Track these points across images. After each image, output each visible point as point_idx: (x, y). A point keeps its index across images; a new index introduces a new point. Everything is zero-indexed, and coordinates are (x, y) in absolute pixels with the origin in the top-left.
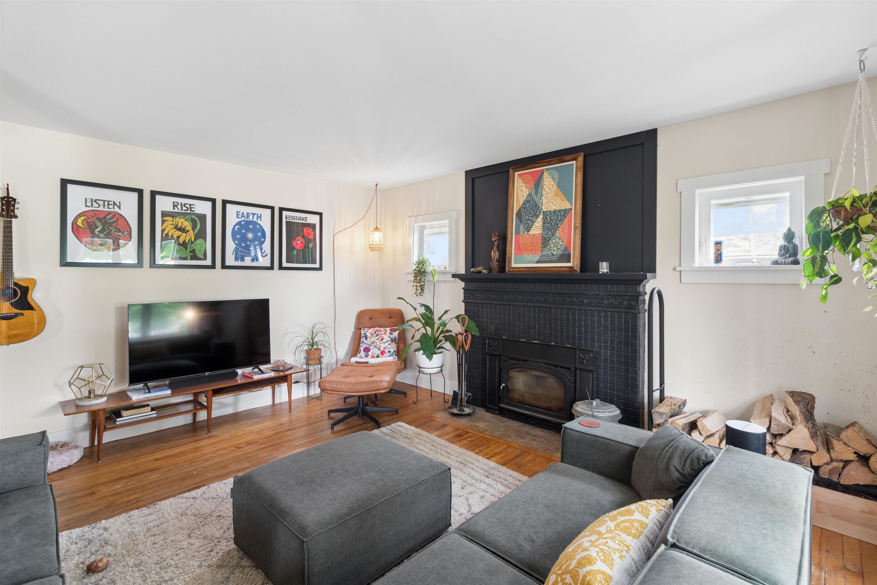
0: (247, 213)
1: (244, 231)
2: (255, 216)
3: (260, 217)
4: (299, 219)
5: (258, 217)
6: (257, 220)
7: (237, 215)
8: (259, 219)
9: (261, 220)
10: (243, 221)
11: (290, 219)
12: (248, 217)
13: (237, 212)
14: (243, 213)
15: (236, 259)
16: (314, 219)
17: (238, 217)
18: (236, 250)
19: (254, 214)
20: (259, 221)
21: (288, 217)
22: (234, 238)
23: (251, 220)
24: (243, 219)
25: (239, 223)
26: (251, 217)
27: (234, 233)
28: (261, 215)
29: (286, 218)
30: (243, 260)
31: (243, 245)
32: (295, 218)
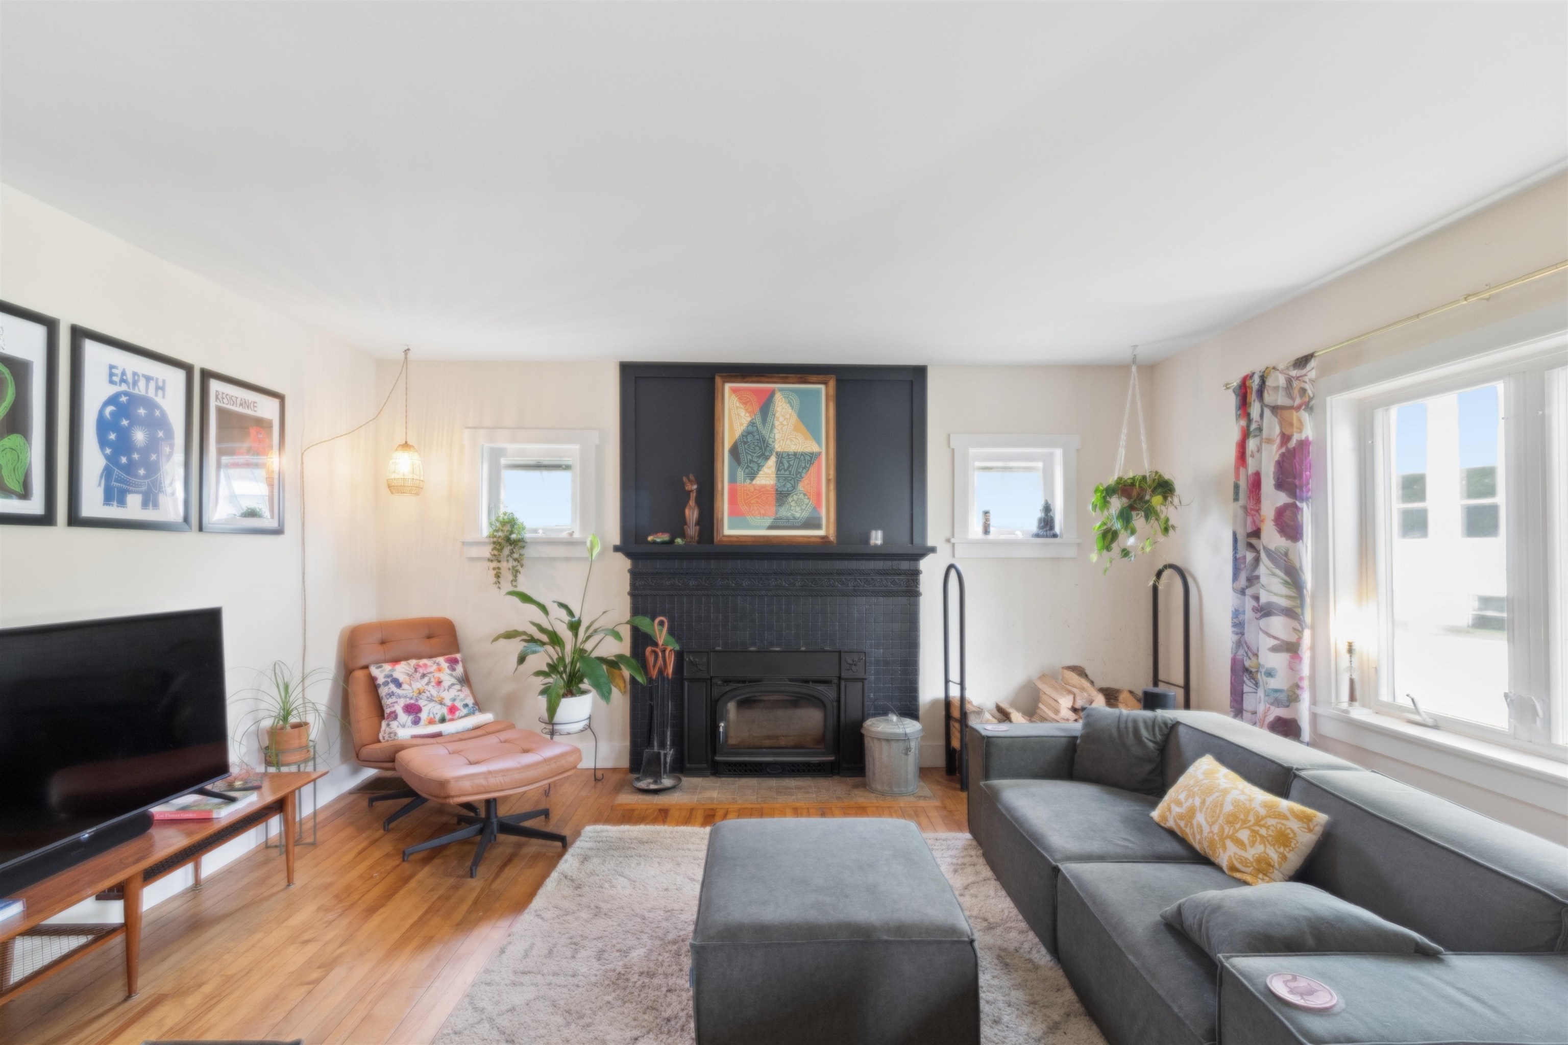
0: (135, 374)
1: (125, 422)
2: (152, 385)
3: (160, 388)
4: (241, 405)
5: (158, 388)
6: (156, 395)
7: (111, 375)
8: (160, 392)
9: (164, 397)
10: (125, 393)
11: (225, 401)
12: (135, 383)
13: (111, 367)
14: (124, 373)
15: (108, 498)
16: (267, 408)
17: (112, 382)
18: (107, 473)
19: (148, 379)
20: (159, 400)
21: (220, 396)
22: (103, 442)
23: (143, 392)
24: (124, 388)
25: (112, 400)
26: (142, 383)
27: (103, 426)
28: (164, 381)
29: (217, 398)
30: (122, 502)
31: (124, 460)
32: (234, 399)
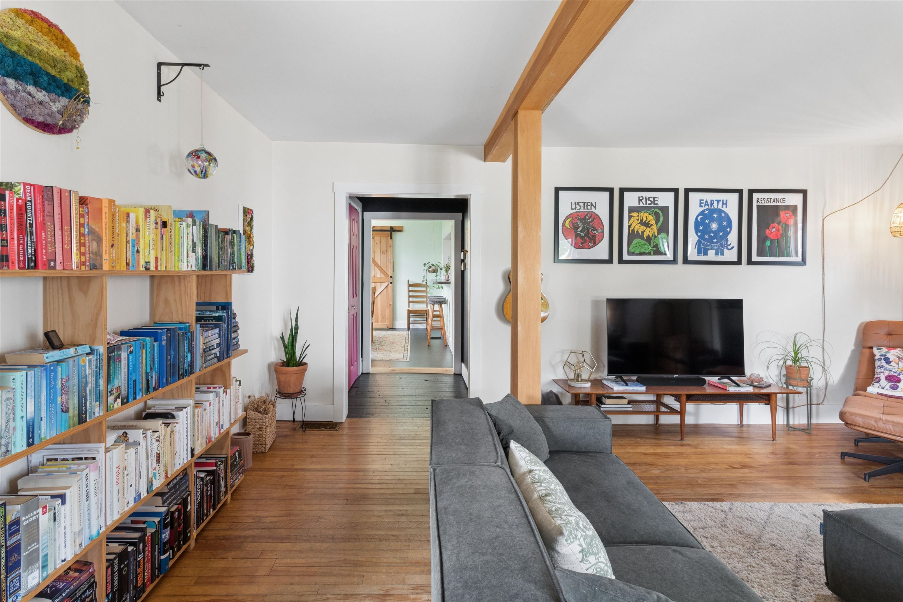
0: (711, 200)
1: (707, 221)
2: (720, 203)
3: (725, 203)
4: (774, 201)
5: (723, 204)
6: (722, 207)
7: (701, 203)
8: (724, 206)
9: (726, 207)
10: (707, 209)
11: (763, 202)
12: (712, 204)
13: (701, 200)
14: (707, 201)
15: (699, 253)
16: (796, 200)
17: (701, 206)
18: (699, 243)
19: (718, 201)
20: (724, 209)
21: (759, 201)
22: (697, 230)
23: (716, 207)
24: (707, 207)
25: (702, 213)
26: (715, 204)
27: (697, 224)
28: (727, 201)
29: (758, 201)
30: (706, 253)
31: (706, 237)
32: (769, 200)
